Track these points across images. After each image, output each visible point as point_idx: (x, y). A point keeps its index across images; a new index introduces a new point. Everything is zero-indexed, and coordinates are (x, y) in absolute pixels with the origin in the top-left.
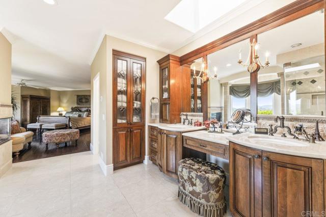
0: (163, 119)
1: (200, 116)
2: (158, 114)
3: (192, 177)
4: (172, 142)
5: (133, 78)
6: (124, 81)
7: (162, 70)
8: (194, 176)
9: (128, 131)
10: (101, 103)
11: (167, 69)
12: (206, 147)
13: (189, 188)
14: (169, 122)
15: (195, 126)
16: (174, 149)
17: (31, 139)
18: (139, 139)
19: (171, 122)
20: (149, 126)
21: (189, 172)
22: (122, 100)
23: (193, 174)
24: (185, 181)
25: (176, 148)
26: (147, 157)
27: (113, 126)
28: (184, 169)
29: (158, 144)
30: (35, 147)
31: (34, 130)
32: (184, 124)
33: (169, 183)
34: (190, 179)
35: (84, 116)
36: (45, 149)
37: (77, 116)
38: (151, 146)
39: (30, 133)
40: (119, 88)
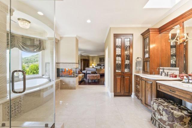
0: (145, 71)
1: (176, 70)
2: (141, 68)
3: (160, 110)
4: (149, 86)
5: (125, 47)
6: (120, 50)
7: (144, 39)
8: (161, 109)
9: (122, 77)
10: (108, 62)
11: (148, 38)
12: (175, 92)
13: (158, 117)
14: (149, 73)
15: (170, 77)
16: (150, 91)
17: (83, 77)
18: (128, 82)
19: (151, 73)
20: (135, 75)
21: (158, 106)
22: (119, 60)
23: (161, 108)
24: (155, 111)
25: (151, 90)
26: (133, 94)
27: (114, 73)
28: (155, 103)
29: (140, 86)
30: (85, 81)
31: (84, 73)
32: (161, 75)
33: (147, 112)
34: (159, 110)
35: (102, 68)
36: (88, 82)
37: (99, 68)
38: (136, 87)
39: (83, 74)
40: (117, 54)
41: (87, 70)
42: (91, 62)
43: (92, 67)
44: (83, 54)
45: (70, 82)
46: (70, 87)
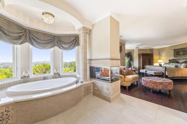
35: (182, 67)
37: (173, 66)
41: (148, 69)
42: (155, 57)
43: (158, 65)
44: (141, 47)
45: (103, 88)
46: (104, 96)
